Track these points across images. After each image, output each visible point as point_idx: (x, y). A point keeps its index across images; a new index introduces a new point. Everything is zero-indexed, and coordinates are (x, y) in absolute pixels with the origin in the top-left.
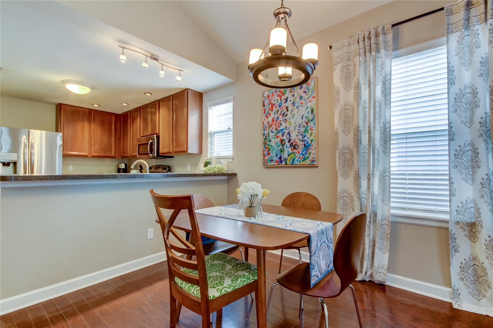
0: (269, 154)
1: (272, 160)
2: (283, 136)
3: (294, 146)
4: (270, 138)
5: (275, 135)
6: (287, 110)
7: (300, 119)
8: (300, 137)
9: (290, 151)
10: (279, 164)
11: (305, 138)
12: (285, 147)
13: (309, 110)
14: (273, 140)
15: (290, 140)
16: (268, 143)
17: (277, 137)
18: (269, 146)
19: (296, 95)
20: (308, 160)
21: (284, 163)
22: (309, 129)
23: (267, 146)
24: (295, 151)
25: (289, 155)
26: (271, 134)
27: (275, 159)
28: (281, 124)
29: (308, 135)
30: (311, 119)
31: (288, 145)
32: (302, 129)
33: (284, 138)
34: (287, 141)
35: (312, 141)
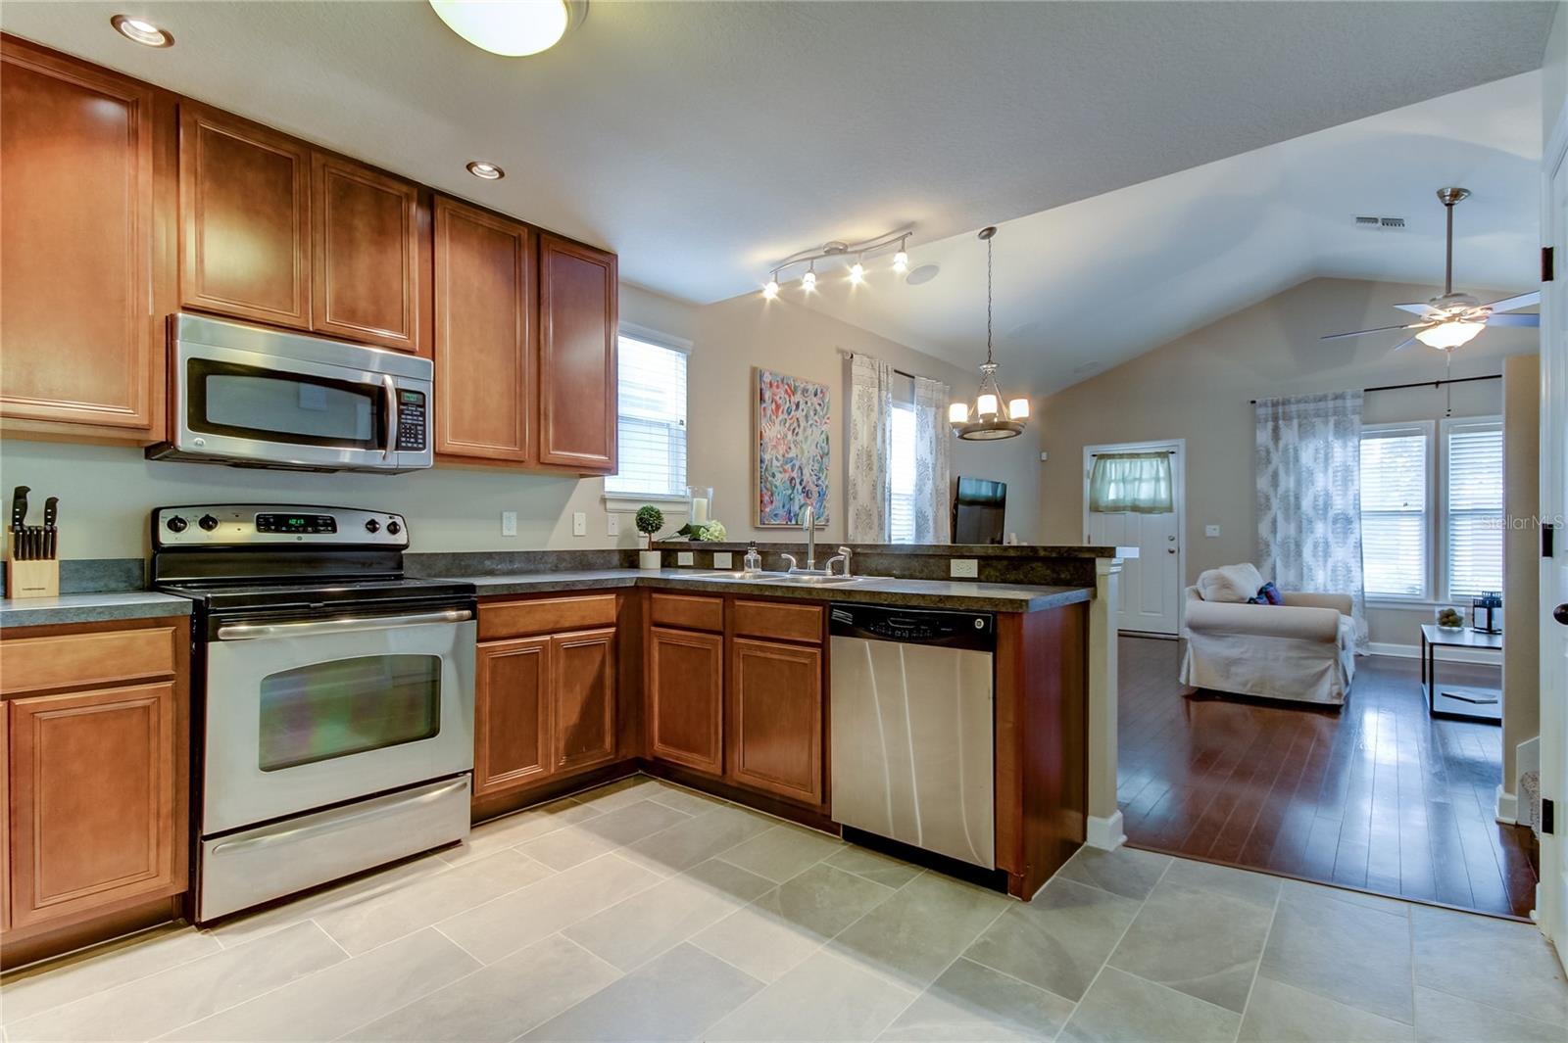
0: (772, 502)
1: (776, 515)
2: (793, 471)
3: (807, 493)
4: (774, 470)
5: (782, 466)
6: (799, 426)
7: (814, 447)
8: (815, 478)
9: (803, 502)
10: (787, 524)
11: (820, 482)
12: (795, 491)
13: (823, 436)
14: (778, 475)
15: (802, 480)
16: (770, 478)
17: (785, 471)
18: (771, 485)
19: (809, 404)
20: (822, 519)
21: (793, 522)
22: (824, 467)
23: (768, 486)
24: (809, 501)
25: (800, 509)
26: (775, 462)
27: (782, 512)
28: (790, 448)
29: (823, 478)
30: (826, 451)
31: (800, 488)
32: (817, 466)
33: (794, 474)
34: (798, 481)
35: (827, 487)
